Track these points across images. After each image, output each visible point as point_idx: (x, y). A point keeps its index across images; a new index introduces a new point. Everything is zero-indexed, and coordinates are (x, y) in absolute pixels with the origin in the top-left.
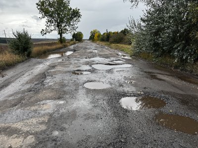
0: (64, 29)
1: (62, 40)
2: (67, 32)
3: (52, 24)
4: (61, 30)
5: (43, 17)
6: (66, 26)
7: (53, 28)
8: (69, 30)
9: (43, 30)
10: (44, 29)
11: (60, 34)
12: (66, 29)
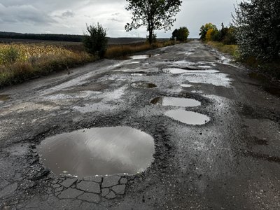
0: (156, 24)
1: (152, 39)
2: (160, 27)
3: (141, 17)
4: (152, 24)
5: (130, 8)
6: (159, 18)
7: (141, 22)
8: (163, 24)
9: (128, 24)
10: (130, 23)
11: (150, 29)
12: (158, 23)
